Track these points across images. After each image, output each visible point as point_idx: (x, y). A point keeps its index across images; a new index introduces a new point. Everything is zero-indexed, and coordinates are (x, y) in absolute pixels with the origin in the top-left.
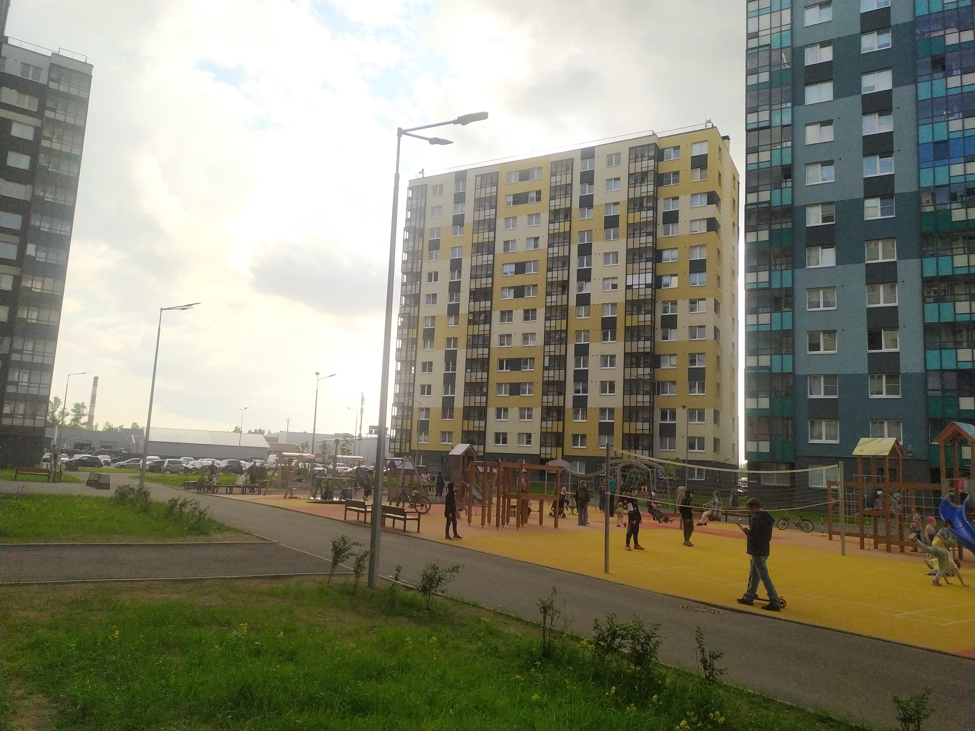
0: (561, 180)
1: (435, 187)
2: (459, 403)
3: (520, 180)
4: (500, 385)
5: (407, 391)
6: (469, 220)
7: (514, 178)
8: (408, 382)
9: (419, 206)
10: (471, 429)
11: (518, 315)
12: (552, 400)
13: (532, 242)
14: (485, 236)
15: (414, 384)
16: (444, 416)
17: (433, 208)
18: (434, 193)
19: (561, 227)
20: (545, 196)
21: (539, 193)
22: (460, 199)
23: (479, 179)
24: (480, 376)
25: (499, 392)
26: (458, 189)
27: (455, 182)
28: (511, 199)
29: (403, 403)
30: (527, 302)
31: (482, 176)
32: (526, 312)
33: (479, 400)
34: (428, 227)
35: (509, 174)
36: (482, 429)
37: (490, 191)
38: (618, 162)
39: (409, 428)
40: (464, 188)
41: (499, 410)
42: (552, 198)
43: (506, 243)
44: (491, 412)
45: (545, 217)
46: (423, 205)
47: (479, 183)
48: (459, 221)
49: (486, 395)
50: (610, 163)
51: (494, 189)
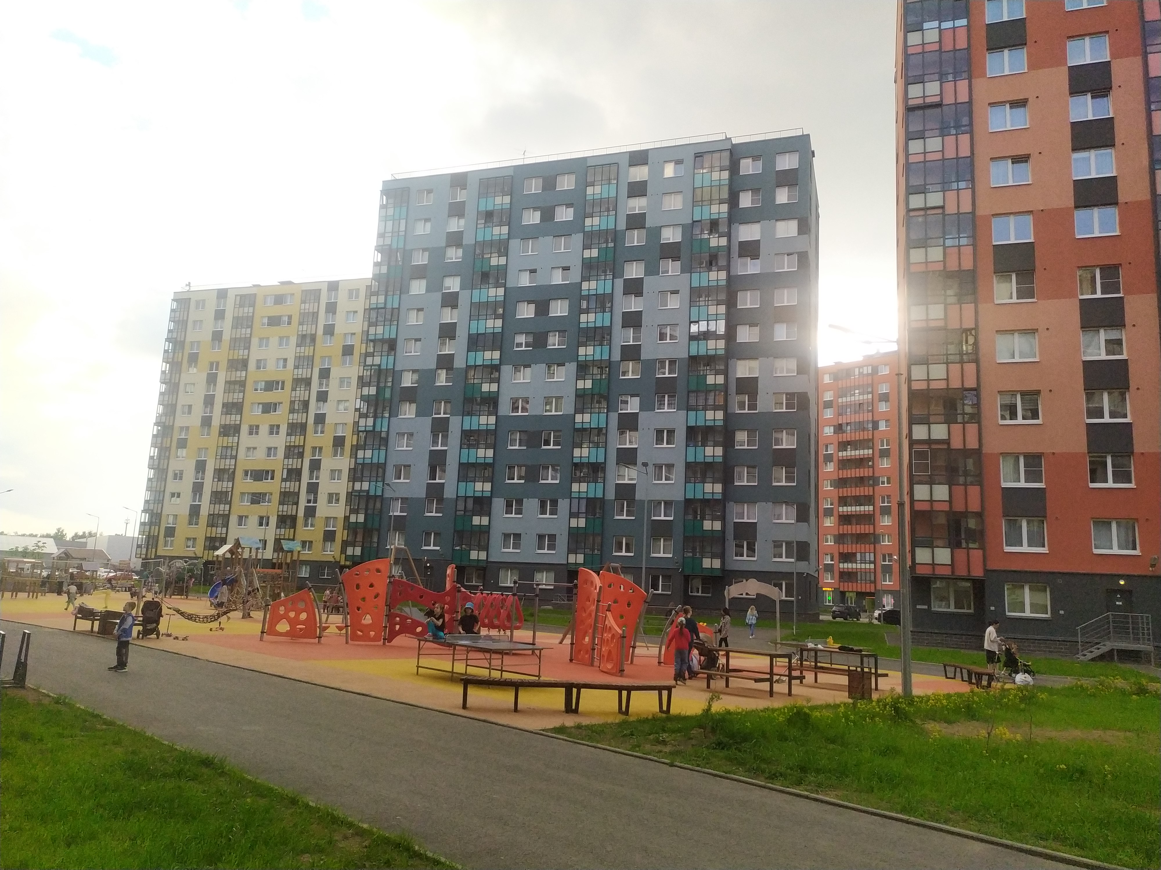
0: (309, 307)
1: (198, 303)
2: (205, 511)
3: (275, 304)
4: (243, 494)
5: (157, 498)
6: (226, 337)
7: (270, 301)
8: (158, 489)
9: (181, 319)
10: (213, 535)
11: (264, 429)
12: (287, 509)
13: (281, 363)
14: (241, 353)
15: (164, 491)
16: (190, 523)
17: (195, 322)
18: (197, 307)
19: (307, 351)
20: (295, 320)
21: (290, 317)
22: (220, 315)
23: (239, 298)
24: (226, 485)
25: (242, 500)
26: (218, 306)
27: (217, 298)
28: (266, 321)
29: (152, 510)
30: (273, 418)
31: (241, 296)
32: (272, 427)
33: (223, 508)
34: (188, 340)
35: (265, 297)
36: (224, 536)
37: (247, 310)
38: (357, 297)
39: (156, 534)
40: (225, 306)
41: (241, 518)
42: (301, 323)
43: (259, 361)
44: (233, 520)
45: (293, 340)
46: (185, 318)
47: (238, 302)
48: (217, 336)
49: (230, 503)
50: (350, 297)
51: (251, 309)
